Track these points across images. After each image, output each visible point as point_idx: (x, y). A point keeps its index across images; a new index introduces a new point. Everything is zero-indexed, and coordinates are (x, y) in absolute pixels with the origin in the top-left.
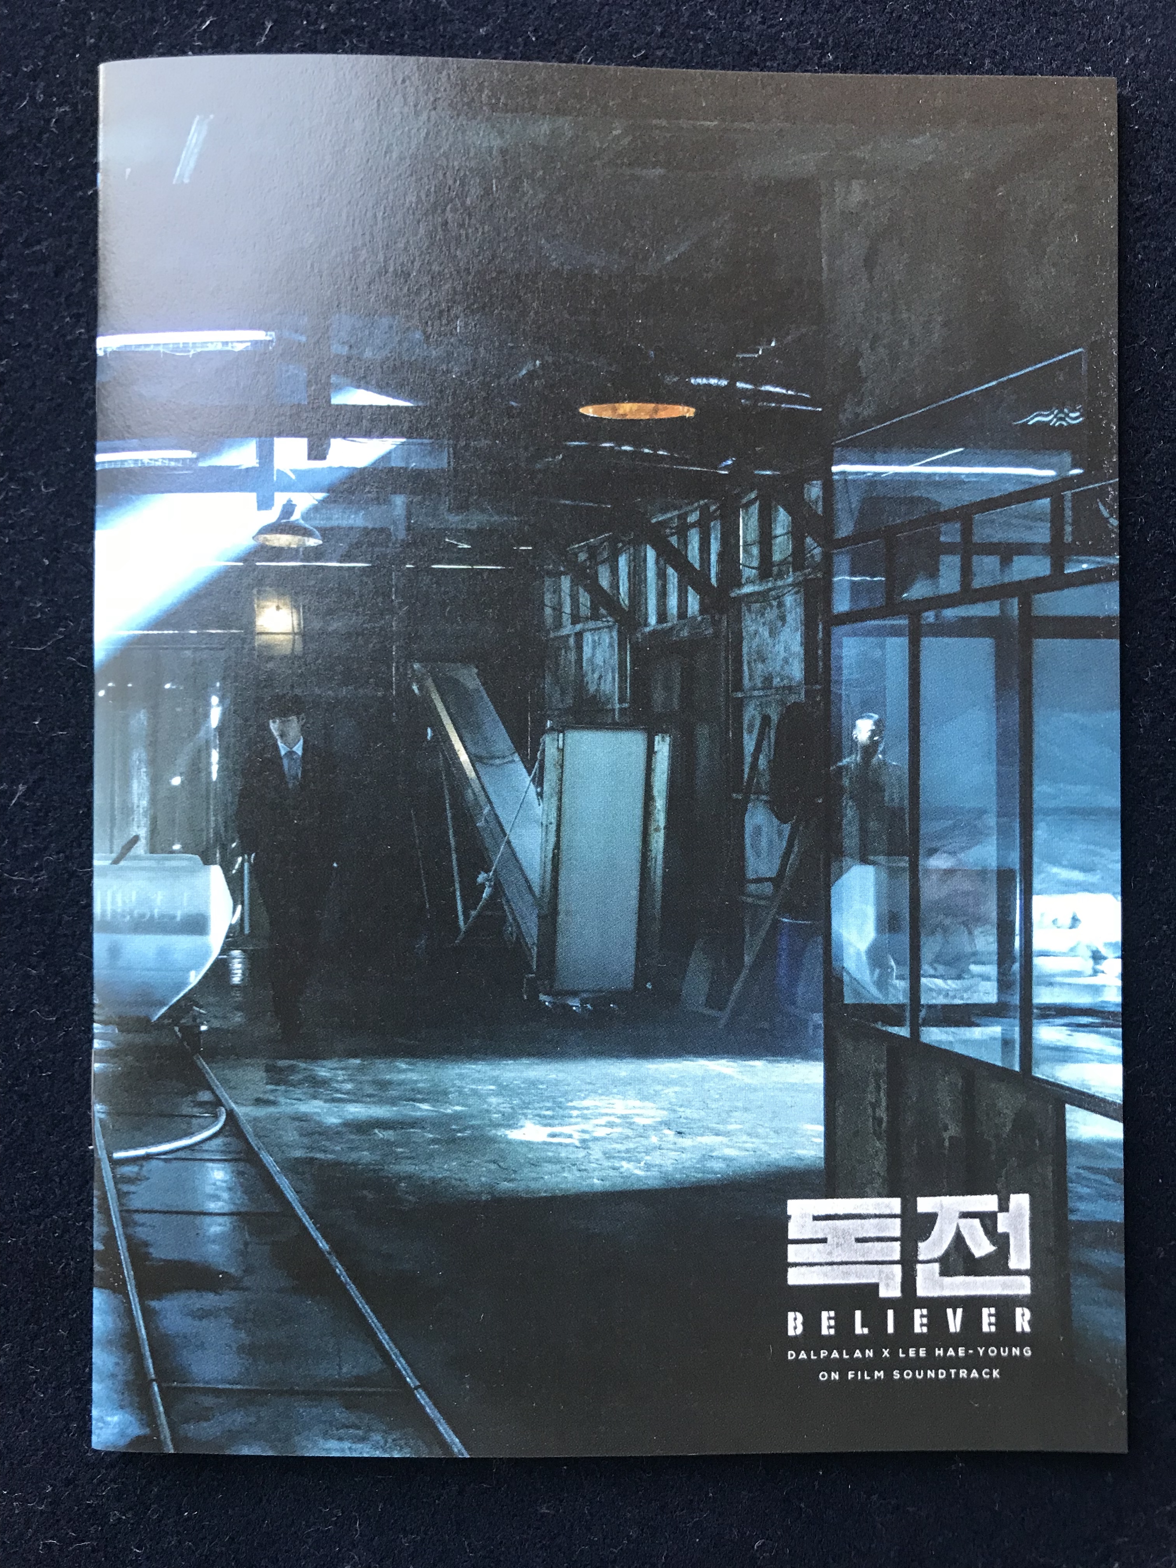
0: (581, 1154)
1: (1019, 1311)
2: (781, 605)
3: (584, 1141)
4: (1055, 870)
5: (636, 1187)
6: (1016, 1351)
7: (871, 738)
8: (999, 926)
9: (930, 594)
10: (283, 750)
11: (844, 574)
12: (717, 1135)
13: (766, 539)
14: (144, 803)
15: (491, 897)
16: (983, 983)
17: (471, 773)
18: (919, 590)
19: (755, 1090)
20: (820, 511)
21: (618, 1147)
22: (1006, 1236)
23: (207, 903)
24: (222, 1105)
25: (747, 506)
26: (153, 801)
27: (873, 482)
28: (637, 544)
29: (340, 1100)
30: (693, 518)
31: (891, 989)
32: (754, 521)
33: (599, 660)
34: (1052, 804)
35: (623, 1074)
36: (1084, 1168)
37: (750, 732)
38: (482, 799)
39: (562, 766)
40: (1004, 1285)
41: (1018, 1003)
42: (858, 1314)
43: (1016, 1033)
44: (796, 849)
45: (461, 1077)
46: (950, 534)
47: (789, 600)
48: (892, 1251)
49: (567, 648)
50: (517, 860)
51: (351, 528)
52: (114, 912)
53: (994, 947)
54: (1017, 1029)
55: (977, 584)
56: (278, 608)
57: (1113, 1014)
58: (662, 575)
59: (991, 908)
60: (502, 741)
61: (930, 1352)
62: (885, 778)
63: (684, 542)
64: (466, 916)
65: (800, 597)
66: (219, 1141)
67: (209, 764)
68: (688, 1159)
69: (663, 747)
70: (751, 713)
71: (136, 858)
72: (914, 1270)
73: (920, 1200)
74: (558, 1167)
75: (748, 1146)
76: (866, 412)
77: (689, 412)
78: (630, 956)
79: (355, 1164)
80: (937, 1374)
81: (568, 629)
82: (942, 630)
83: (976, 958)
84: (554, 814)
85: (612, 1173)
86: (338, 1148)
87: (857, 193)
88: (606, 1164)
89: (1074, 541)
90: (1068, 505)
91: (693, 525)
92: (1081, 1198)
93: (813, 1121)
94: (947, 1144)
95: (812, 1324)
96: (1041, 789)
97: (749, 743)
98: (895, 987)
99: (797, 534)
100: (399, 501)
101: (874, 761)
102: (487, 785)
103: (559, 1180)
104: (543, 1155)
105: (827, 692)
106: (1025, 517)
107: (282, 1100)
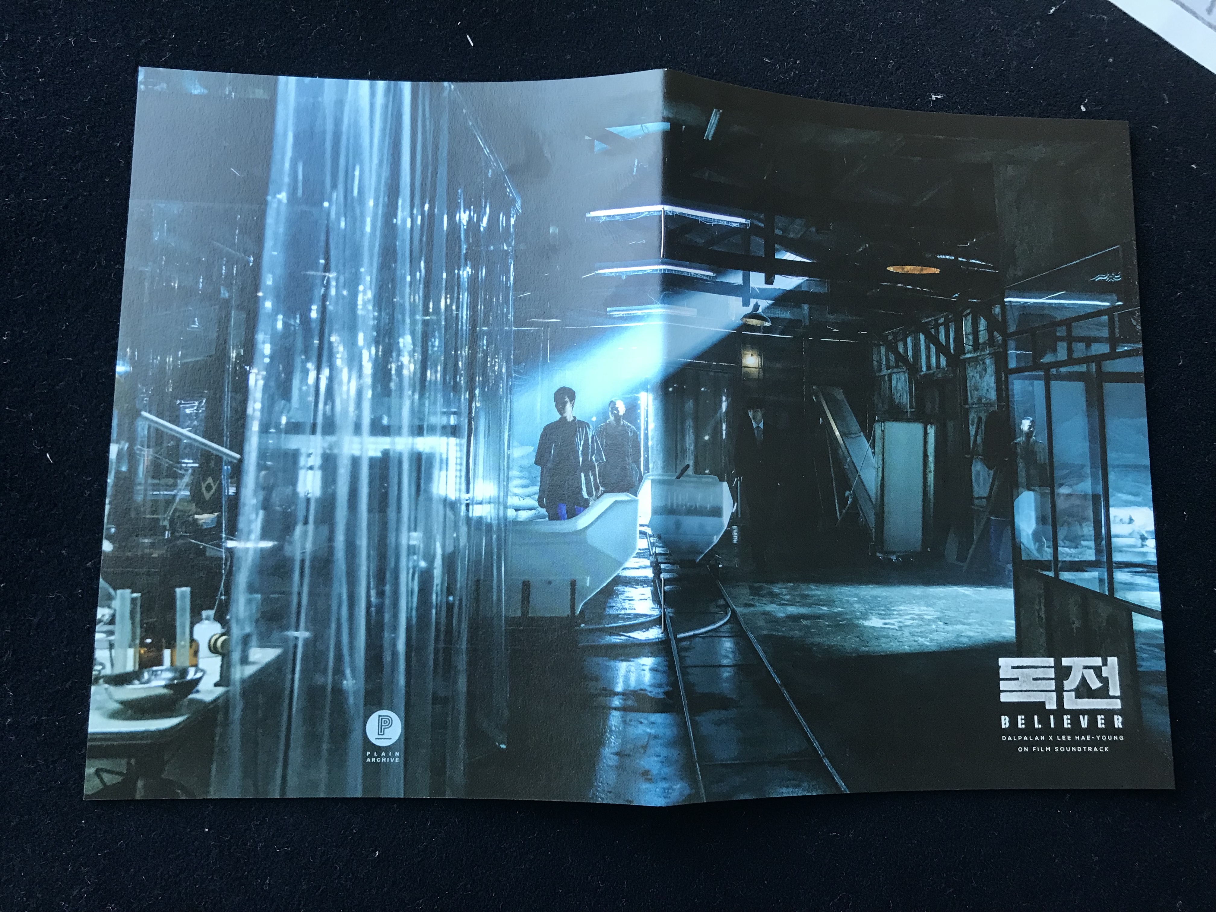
0: (899, 633)
1: (1116, 717)
2: (984, 363)
3: (900, 627)
4: (1120, 495)
5: (926, 650)
6: (1116, 738)
7: (1029, 429)
8: (1094, 523)
9: (1053, 360)
10: (755, 425)
11: (1012, 349)
12: (964, 625)
13: (975, 332)
14: (692, 448)
15: (852, 503)
16: (1088, 550)
17: (841, 441)
18: (1048, 359)
19: (981, 602)
20: (1000, 319)
21: (916, 630)
22: (1107, 678)
23: (722, 503)
24: (729, 606)
25: (966, 316)
26: (696, 447)
27: (1024, 306)
28: (917, 332)
29: (784, 604)
30: (941, 321)
31: (1044, 553)
32: (970, 323)
33: (899, 388)
34: (1117, 463)
35: (918, 593)
36: (1144, 644)
37: (973, 425)
38: (846, 453)
39: (884, 439)
40: (1108, 704)
41: (1105, 560)
42: (1036, 717)
43: (1106, 576)
44: (996, 483)
45: (841, 593)
46: (1061, 332)
47: (988, 361)
48: (1051, 685)
49: (885, 381)
50: (864, 485)
51: (785, 319)
52: (678, 505)
53: (1092, 533)
54: (1106, 574)
55: (1075, 355)
56: (752, 355)
57: (1154, 566)
58: (928, 348)
59: (1090, 513)
60: (855, 426)
61: (1073, 738)
62: (1036, 449)
63: (938, 332)
64: (841, 512)
65: (993, 360)
66: (728, 626)
67: (721, 430)
68: (951, 637)
69: (931, 431)
70: (972, 416)
71: (688, 476)
72: (1062, 695)
73: (1063, 659)
74: (888, 640)
75: (980, 630)
76: (1020, 273)
77: (937, 271)
78: (919, 534)
79: (792, 637)
80: (1077, 749)
81: (885, 372)
82: (1060, 377)
83: (1083, 537)
84: (881, 462)
85: (915, 643)
86: (783, 629)
87: (1010, 171)
88: (912, 639)
89: (1120, 336)
90: (1116, 319)
91: (942, 324)
92: (1143, 660)
93: (1010, 619)
94: (1075, 631)
95: (1013, 722)
96: (1112, 456)
97: (972, 431)
98: (1046, 552)
99: (990, 330)
100: (806, 307)
101: (1031, 440)
102: (848, 447)
103: (889, 646)
104: (881, 633)
105: (1008, 406)
106: (1097, 325)
107: (757, 604)
